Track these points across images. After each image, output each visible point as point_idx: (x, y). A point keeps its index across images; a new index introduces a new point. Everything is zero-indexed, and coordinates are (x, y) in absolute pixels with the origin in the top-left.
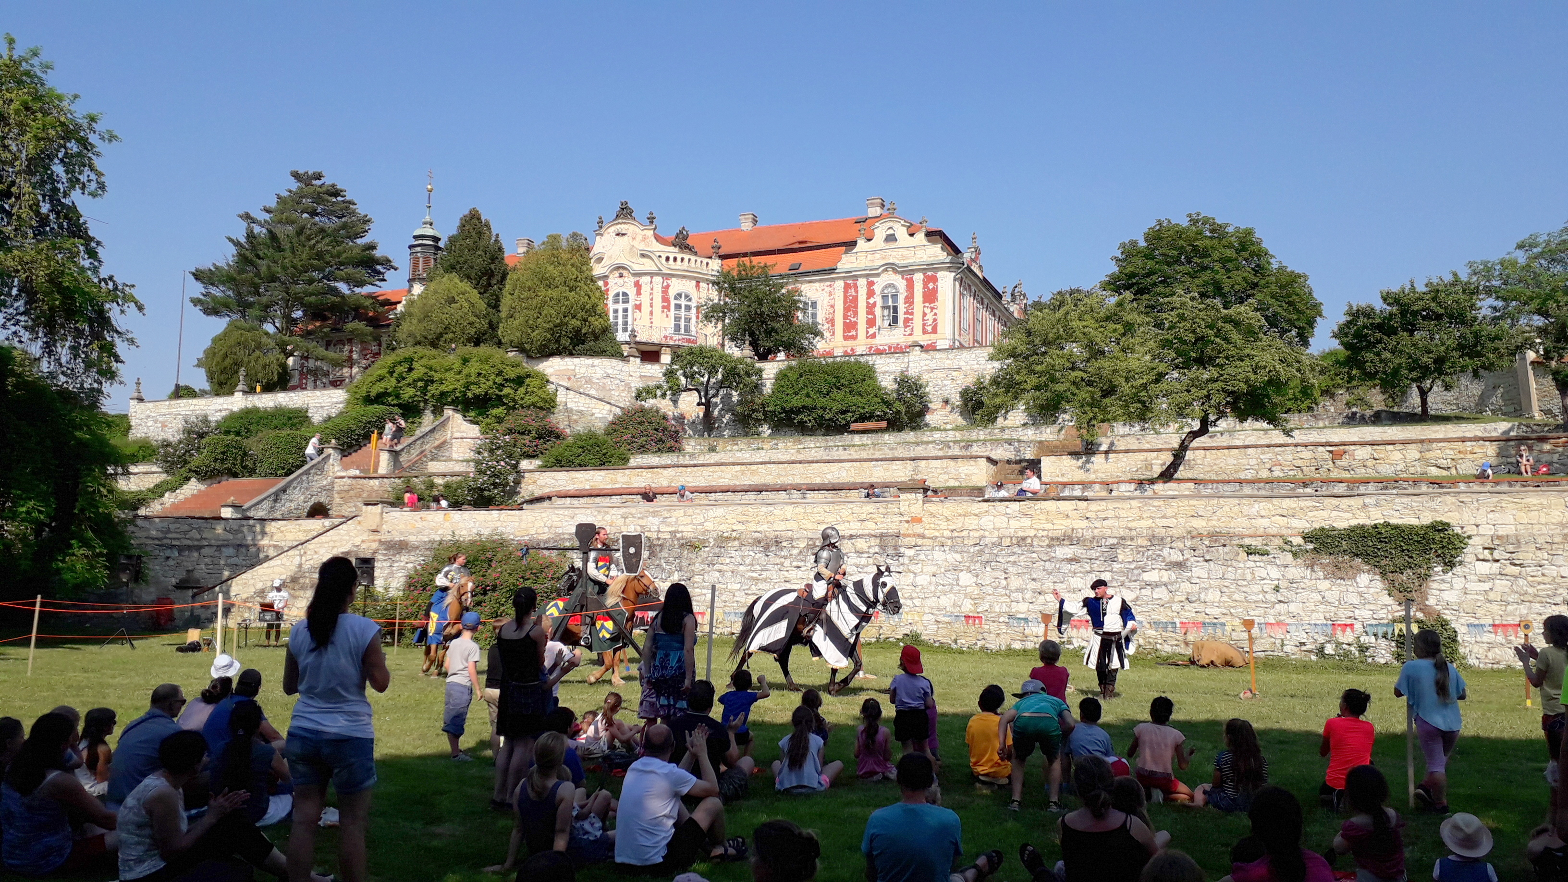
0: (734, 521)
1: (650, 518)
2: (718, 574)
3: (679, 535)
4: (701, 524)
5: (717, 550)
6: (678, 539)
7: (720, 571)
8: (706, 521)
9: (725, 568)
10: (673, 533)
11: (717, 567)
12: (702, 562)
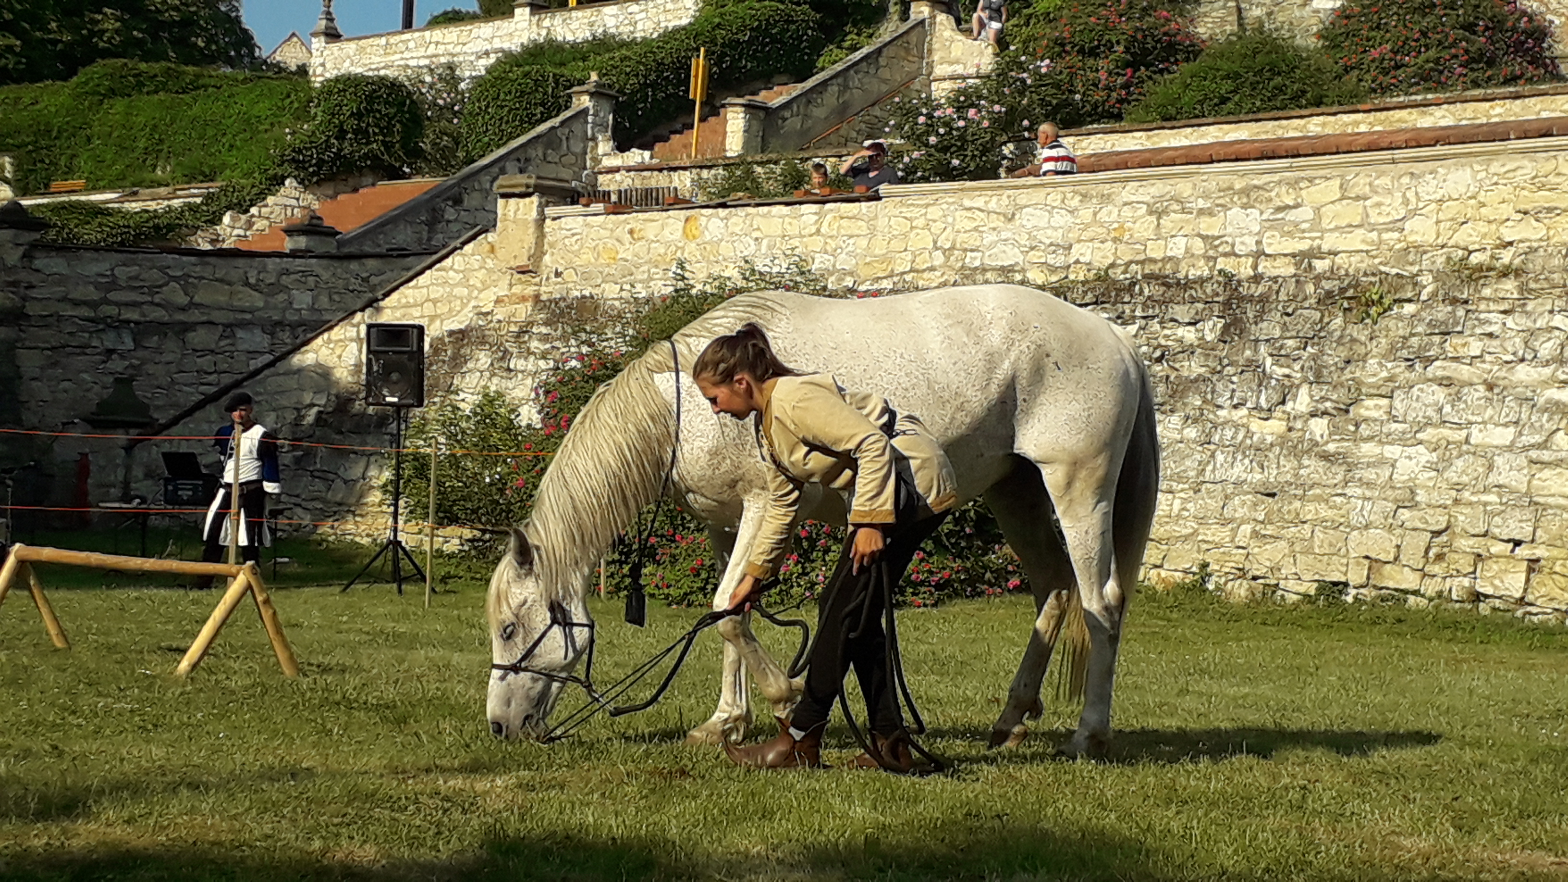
0: (1507, 210)
1: (1235, 212)
2: (1440, 394)
3: (1321, 266)
4: (1397, 225)
5: (1442, 311)
6: (1318, 279)
7: (1446, 382)
8: (1414, 213)
9: (1464, 371)
10: (1303, 258)
11: (1437, 369)
12: (1391, 353)
